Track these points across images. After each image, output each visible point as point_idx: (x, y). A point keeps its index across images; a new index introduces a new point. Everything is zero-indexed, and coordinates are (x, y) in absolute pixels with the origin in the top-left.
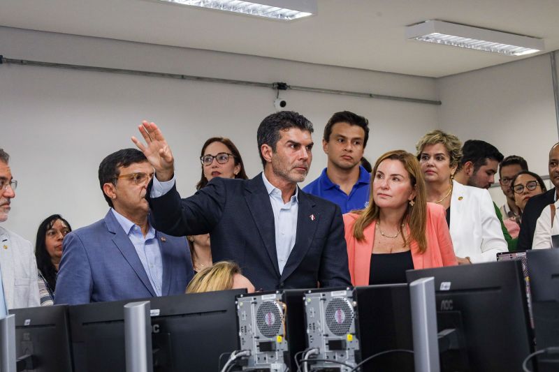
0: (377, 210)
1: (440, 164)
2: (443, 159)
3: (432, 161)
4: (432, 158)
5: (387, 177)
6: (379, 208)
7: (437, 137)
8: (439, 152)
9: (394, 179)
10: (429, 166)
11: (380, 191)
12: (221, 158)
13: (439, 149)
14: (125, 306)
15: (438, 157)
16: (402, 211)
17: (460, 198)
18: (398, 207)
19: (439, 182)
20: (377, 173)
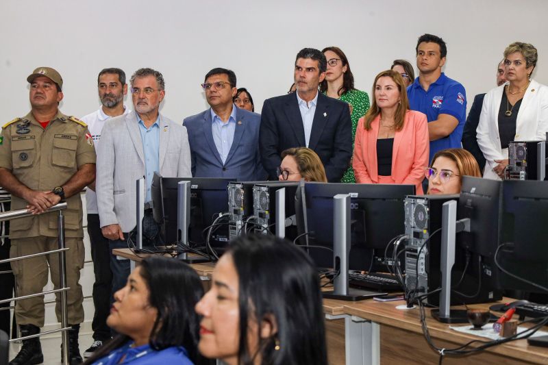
0: (378, 110)
1: (518, 68)
2: (520, 63)
3: (512, 66)
4: (512, 63)
5: (383, 87)
6: (380, 108)
7: (515, 48)
8: (517, 59)
9: (388, 89)
10: (510, 70)
11: (380, 97)
12: (333, 62)
13: (518, 56)
14: (179, 183)
15: (517, 62)
16: (395, 108)
17: (533, 90)
18: (392, 107)
19: (518, 80)
20: (377, 87)
